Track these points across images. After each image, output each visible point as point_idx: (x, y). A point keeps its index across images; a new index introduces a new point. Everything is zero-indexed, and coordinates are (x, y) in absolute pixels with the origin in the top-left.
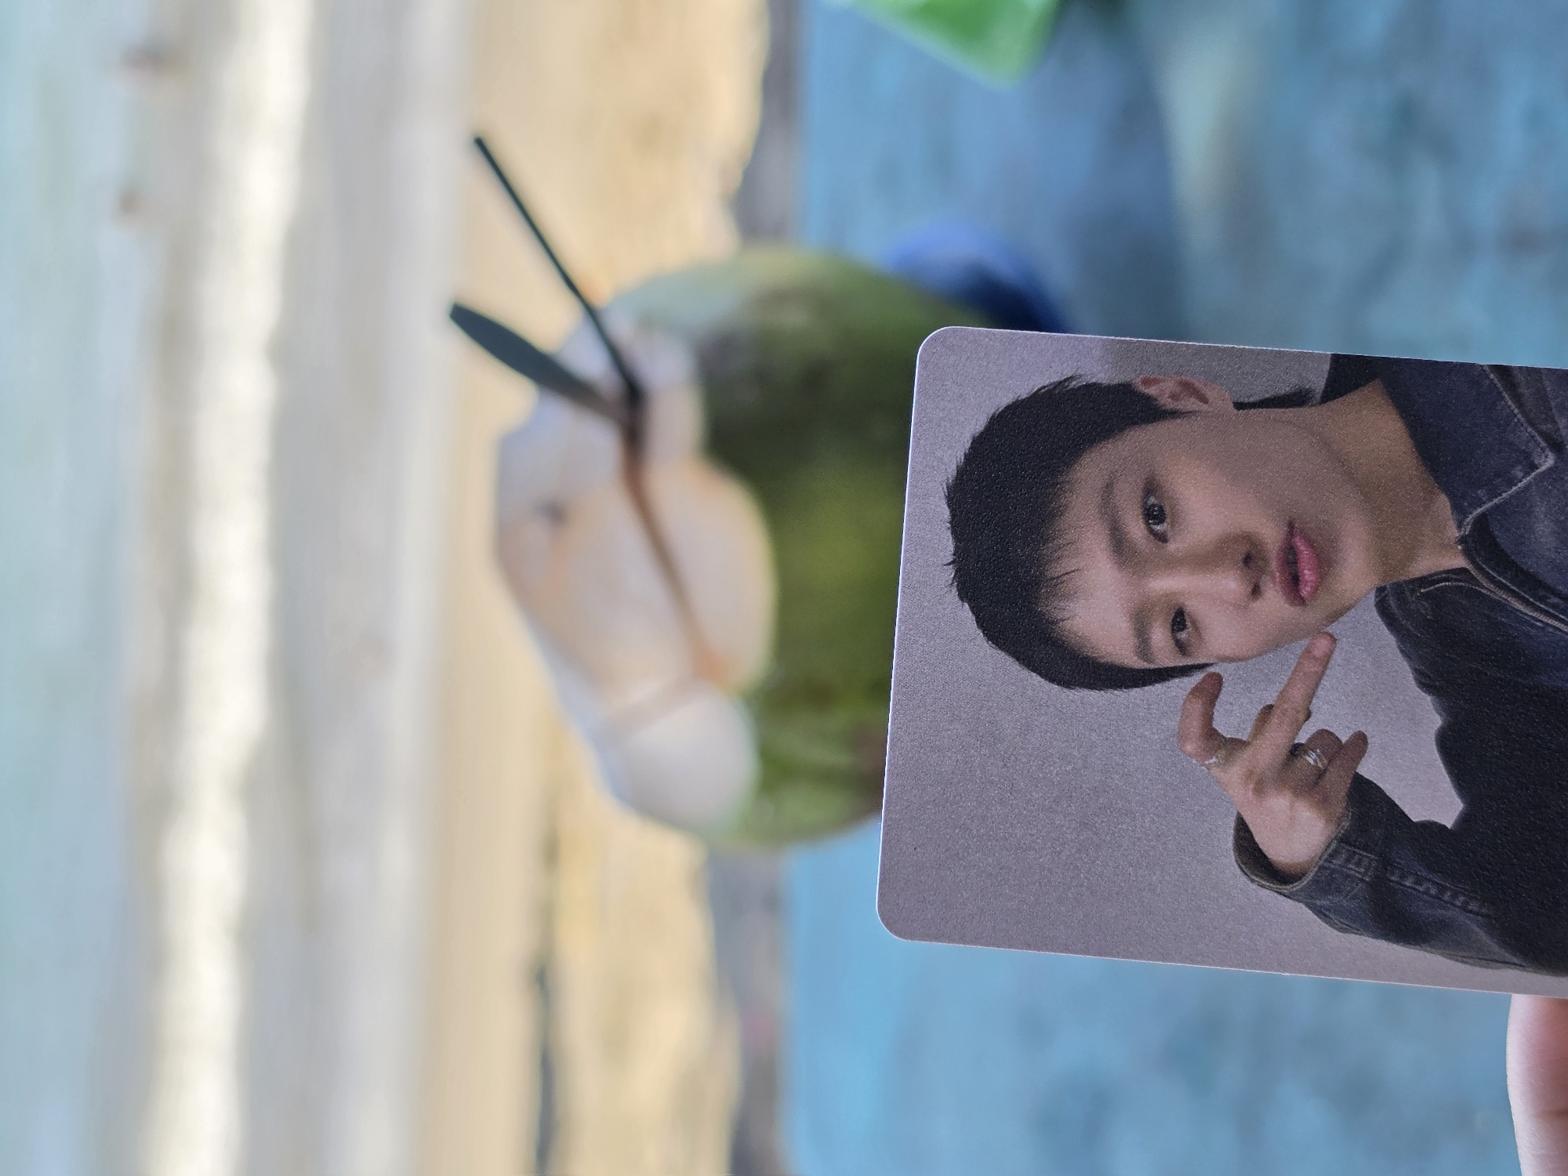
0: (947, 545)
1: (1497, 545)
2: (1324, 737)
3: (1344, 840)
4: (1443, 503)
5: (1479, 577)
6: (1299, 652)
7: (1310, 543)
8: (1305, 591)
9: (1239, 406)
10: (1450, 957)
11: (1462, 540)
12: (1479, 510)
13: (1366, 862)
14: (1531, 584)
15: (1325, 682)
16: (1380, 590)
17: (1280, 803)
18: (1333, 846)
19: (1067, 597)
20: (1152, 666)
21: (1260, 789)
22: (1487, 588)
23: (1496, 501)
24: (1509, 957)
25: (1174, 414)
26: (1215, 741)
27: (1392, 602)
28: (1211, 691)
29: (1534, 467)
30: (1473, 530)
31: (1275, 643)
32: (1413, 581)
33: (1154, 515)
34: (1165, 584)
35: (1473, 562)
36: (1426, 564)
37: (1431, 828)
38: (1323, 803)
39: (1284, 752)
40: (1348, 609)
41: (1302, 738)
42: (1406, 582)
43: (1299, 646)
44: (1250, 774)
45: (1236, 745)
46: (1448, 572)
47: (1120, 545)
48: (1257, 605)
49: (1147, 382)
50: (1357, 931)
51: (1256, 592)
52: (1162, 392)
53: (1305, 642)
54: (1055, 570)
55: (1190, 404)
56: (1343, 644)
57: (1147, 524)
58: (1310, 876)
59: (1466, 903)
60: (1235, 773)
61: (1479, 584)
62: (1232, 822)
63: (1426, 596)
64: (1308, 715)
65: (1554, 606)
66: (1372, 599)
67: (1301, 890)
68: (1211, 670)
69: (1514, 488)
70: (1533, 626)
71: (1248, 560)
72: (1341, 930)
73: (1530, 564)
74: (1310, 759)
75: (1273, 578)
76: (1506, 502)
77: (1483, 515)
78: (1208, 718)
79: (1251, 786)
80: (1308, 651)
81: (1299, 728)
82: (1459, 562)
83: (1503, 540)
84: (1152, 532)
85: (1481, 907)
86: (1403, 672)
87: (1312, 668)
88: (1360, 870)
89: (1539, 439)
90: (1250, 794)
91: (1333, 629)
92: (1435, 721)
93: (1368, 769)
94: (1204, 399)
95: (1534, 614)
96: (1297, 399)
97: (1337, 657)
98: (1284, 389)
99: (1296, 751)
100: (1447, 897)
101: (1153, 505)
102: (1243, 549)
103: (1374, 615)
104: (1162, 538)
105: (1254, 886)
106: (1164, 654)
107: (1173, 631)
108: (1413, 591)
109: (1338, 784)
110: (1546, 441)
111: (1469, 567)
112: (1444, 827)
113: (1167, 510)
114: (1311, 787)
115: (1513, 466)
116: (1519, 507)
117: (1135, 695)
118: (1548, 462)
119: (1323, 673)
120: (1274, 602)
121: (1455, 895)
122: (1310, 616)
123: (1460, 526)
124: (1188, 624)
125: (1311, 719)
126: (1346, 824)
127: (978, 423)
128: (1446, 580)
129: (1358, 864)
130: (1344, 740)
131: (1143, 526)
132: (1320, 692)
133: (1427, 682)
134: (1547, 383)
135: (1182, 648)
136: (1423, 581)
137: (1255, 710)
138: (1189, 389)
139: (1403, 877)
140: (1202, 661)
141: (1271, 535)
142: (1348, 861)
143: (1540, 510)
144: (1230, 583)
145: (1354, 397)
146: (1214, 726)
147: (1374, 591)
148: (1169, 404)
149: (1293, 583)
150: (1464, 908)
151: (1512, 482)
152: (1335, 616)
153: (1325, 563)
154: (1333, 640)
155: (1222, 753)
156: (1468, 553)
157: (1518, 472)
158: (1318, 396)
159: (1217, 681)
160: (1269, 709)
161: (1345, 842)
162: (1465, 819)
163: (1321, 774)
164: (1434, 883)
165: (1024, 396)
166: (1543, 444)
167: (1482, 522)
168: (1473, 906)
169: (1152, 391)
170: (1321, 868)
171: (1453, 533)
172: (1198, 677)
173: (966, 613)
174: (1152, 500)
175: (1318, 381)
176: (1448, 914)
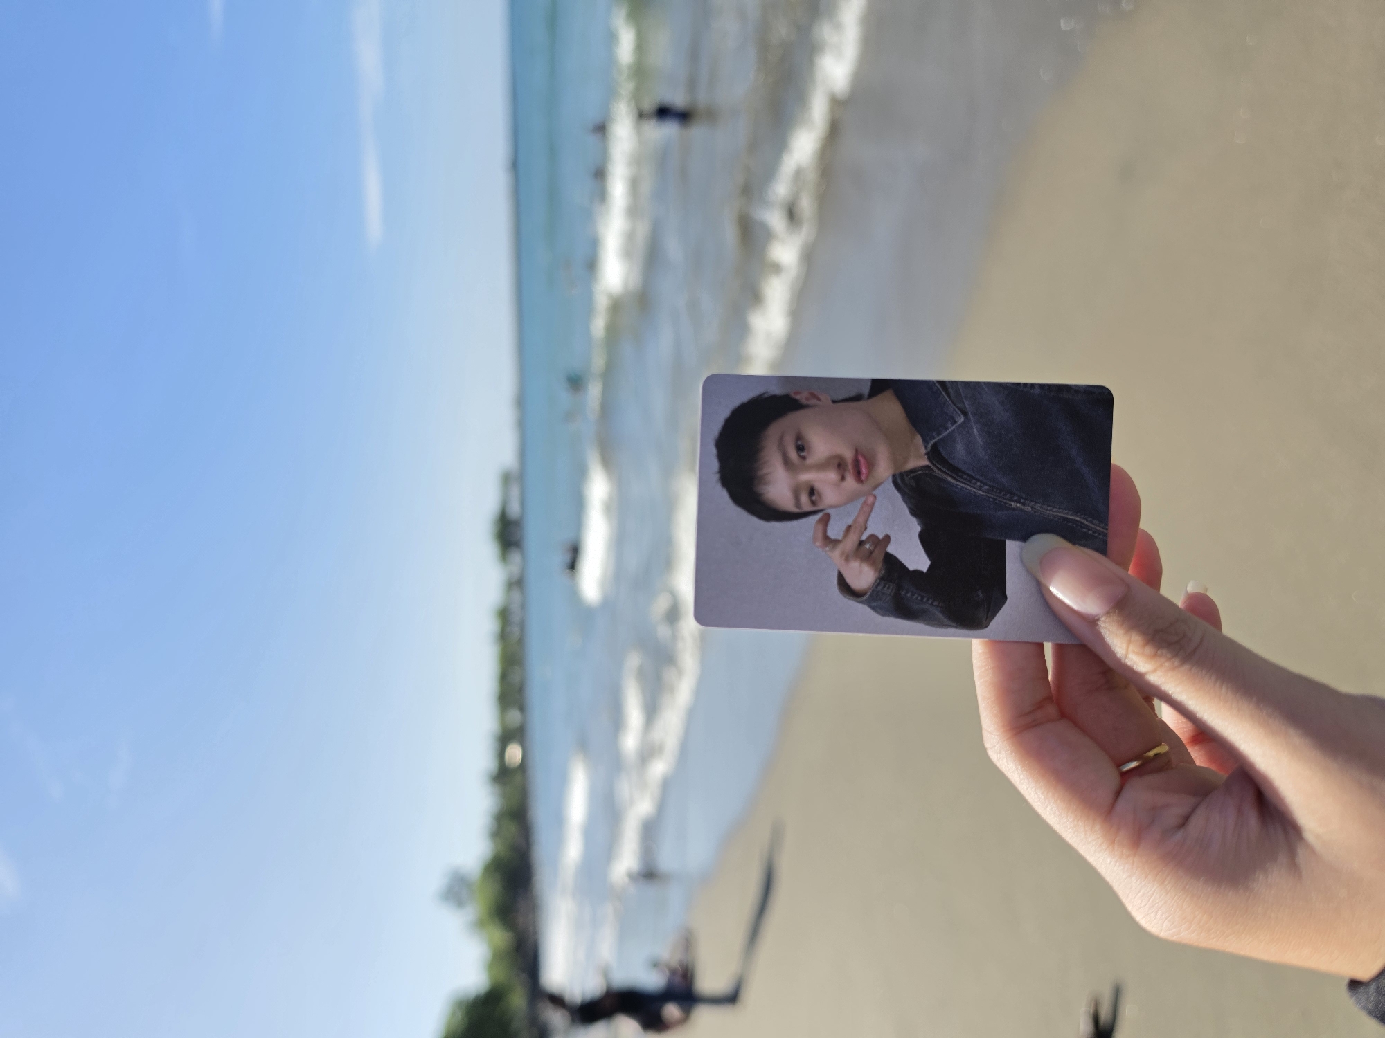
1: (941, 455)
2: (873, 537)
4: (918, 439)
5: (934, 468)
6: (861, 502)
7: (865, 457)
8: (863, 477)
9: (834, 402)
10: (928, 624)
11: (927, 454)
12: (934, 441)
13: (891, 587)
15: (873, 514)
16: (894, 476)
17: (855, 564)
18: (878, 581)
19: (766, 484)
20: (801, 511)
21: (847, 559)
22: (937, 473)
23: (941, 437)
25: (808, 406)
26: (829, 542)
27: (899, 481)
28: (826, 520)
30: (931, 449)
31: (851, 499)
32: (907, 471)
33: (800, 448)
34: (806, 477)
35: (931, 462)
36: (912, 464)
37: (917, 573)
38: (873, 564)
39: (856, 543)
40: (882, 483)
41: (864, 537)
42: (904, 472)
43: (862, 500)
44: (843, 553)
45: (835, 543)
46: (920, 467)
47: (787, 462)
48: (844, 484)
49: (796, 393)
50: (889, 616)
51: (843, 478)
53: (863, 499)
55: (814, 402)
56: (879, 498)
57: (798, 453)
58: (869, 593)
59: (933, 603)
60: (836, 554)
61: (934, 472)
62: (836, 574)
63: (913, 477)
64: (866, 528)
66: (891, 480)
67: (866, 599)
68: (825, 512)
69: (948, 432)
70: (956, 488)
73: (953, 462)
75: (849, 472)
77: (935, 443)
78: (825, 532)
79: (844, 558)
80: (865, 502)
81: (862, 534)
82: (926, 462)
83: (944, 453)
84: (800, 455)
85: (939, 604)
86: (905, 509)
87: (867, 509)
90: (843, 561)
91: (875, 492)
92: (917, 528)
93: (891, 549)
94: (819, 399)
95: (957, 483)
96: (857, 398)
97: (877, 504)
98: (852, 394)
99: (861, 543)
101: (800, 445)
103: (892, 485)
104: (804, 458)
105: (846, 599)
107: (810, 496)
109: (879, 557)
111: (930, 465)
112: (923, 572)
113: (805, 446)
115: (947, 422)
116: (950, 439)
117: (795, 523)
118: (961, 420)
119: (871, 510)
120: (850, 482)
122: (865, 487)
124: (815, 492)
125: (868, 530)
127: (727, 414)
128: (921, 470)
129: (888, 588)
130: (881, 538)
131: (796, 453)
132: (870, 518)
134: (960, 387)
135: (813, 503)
136: (912, 471)
137: (844, 527)
138: (813, 396)
141: (848, 455)
143: (959, 440)
144: (832, 475)
145: (882, 396)
146: (828, 535)
147: (891, 477)
149: (858, 474)
152: (875, 487)
153: (871, 465)
154: (875, 497)
155: (831, 545)
156: (929, 459)
158: (866, 396)
159: (828, 516)
160: (849, 527)
161: (883, 579)
162: (931, 568)
163: (871, 552)
164: (919, 595)
165: (745, 402)
166: (959, 412)
167: (935, 445)
169: (798, 397)
170: (873, 591)
171: (923, 451)
172: (820, 515)
173: (724, 494)
174: (800, 443)
175: (866, 390)
176: (927, 607)
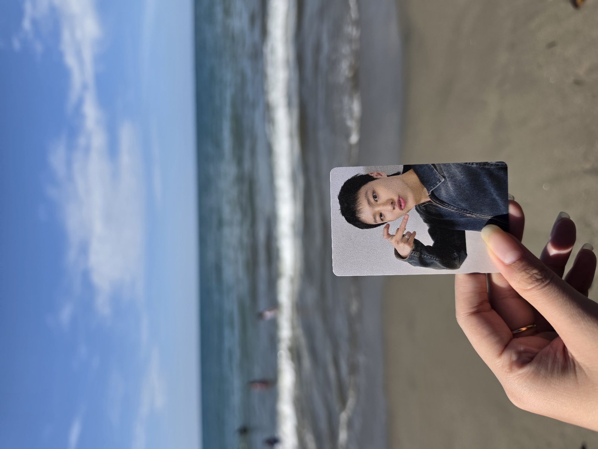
0: (339, 206)
1: (435, 196)
2: (408, 233)
3: (413, 250)
5: (433, 202)
6: (402, 219)
13: (418, 254)
14: (442, 202)
19: (360, 213)
20: (377, 224)
22: (434, 203)
24: (444, 267)
25: (376, 179)
26: (389, 236)
27: (418, 208)
29: (440, 181)
30: (431, 194)
31: (398, 217)
32: (421, 204)
35: (431, 199)
36: (423, 201)
37: (428, 247)
38: (409, 244)
39: (402, 236)
40: (411, 210)
42: (420, 204)
44: (396, 241)
46: (427, 201)
48: (394, 211)
50: (417, 266)
52: (374, 175)
53: (403, 217)
54: (358, 209)
55: (379, 177)
56: (410, 216)
58: (408, 257)
61: (433, 203)
62: (394, 249)
63: (424, 206)
65: (446, 205)
67: (407, 260)
69: (438, 186)
71: (392, 203)
72: (415, 266)
73: (441, 198)
74: (406, 237)
75: (397, 206)
76: (436, 188)
77: (432, 191)
79: (396, 243)
84: (375, 200)
85: (438, 259)
87: (405, 221)
88: (417, 255)
89: (441, 176)
92: (427, 228)
95: (443, 207)
100: (432, 258)
101: (374, 195)
102: (391, 201)
103: (415, 210)
105: (399, 260)
106: (379, 222)
107: (380, 217)
108: (421, 205)
109: (411, 241)
110: (442, 176)
111: (431, 200)
112: (431, 246)
113: (377, 196)
114: (407, 242)
115: (437, 182)
116: (439, 189)
119: (407, 221)
120: (397, 210)
121: (434, 258)
123: (429, 193)
124: (383, 215)
126: (413, 248)
127: (342, 184)
129: (416, 254)
130: (412, 233)
131: (373, 199)
133: (425, 221)
134: (441, 166)
139: (424, 256)
140: (385, 222)
142: (414, 254)
145: (408, 172)
146: (389, 233)
147: (415, 206)
148: (376, 177)
150: (435, 260)
151: (437, 184)
154: (408, 216)
155: (391, 237)
157: (438, 183)
158: (402, 173)
159: (389, 225)
162: (434, 244)
163: (408, 239)
164: (430, 256)
165: (350, 178)
168: (437, 259)
170: (410, 255)
176: (433, 261)
